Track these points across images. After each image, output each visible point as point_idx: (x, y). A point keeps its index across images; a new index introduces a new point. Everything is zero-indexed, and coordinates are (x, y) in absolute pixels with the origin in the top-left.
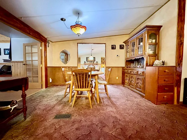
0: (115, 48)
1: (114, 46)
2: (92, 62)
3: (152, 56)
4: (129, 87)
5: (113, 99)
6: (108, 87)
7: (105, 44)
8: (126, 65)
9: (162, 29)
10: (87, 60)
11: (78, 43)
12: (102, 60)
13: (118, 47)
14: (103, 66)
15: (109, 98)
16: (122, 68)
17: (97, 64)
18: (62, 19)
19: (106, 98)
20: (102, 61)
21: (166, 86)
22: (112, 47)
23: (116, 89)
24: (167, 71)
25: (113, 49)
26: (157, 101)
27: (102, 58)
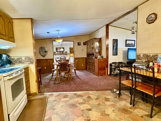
0: (80, 44)
1: (79, 43)
2: (62, 52)
3: (98, 53)
4: (89, 70)
5: (80, 77)
6: (77, 71)
7: (73, 41)
8: (87, 56)
9: (102, 39)
10: (57, 51)
11: (53, 41)
12: (70, 49)
13: (82, 44)
14: (72, 55)
15: (77, 77)
16: (85, 58)
17: (66, 54)
18: (48, 33)
19: (75, 76)
20: (70, 51)
21: (102, 68)
22: (78, 44)
23: (81, 72)
24: (102, 61)
25: (79, 45)
26: (98, 75)
27: (70, 48)
